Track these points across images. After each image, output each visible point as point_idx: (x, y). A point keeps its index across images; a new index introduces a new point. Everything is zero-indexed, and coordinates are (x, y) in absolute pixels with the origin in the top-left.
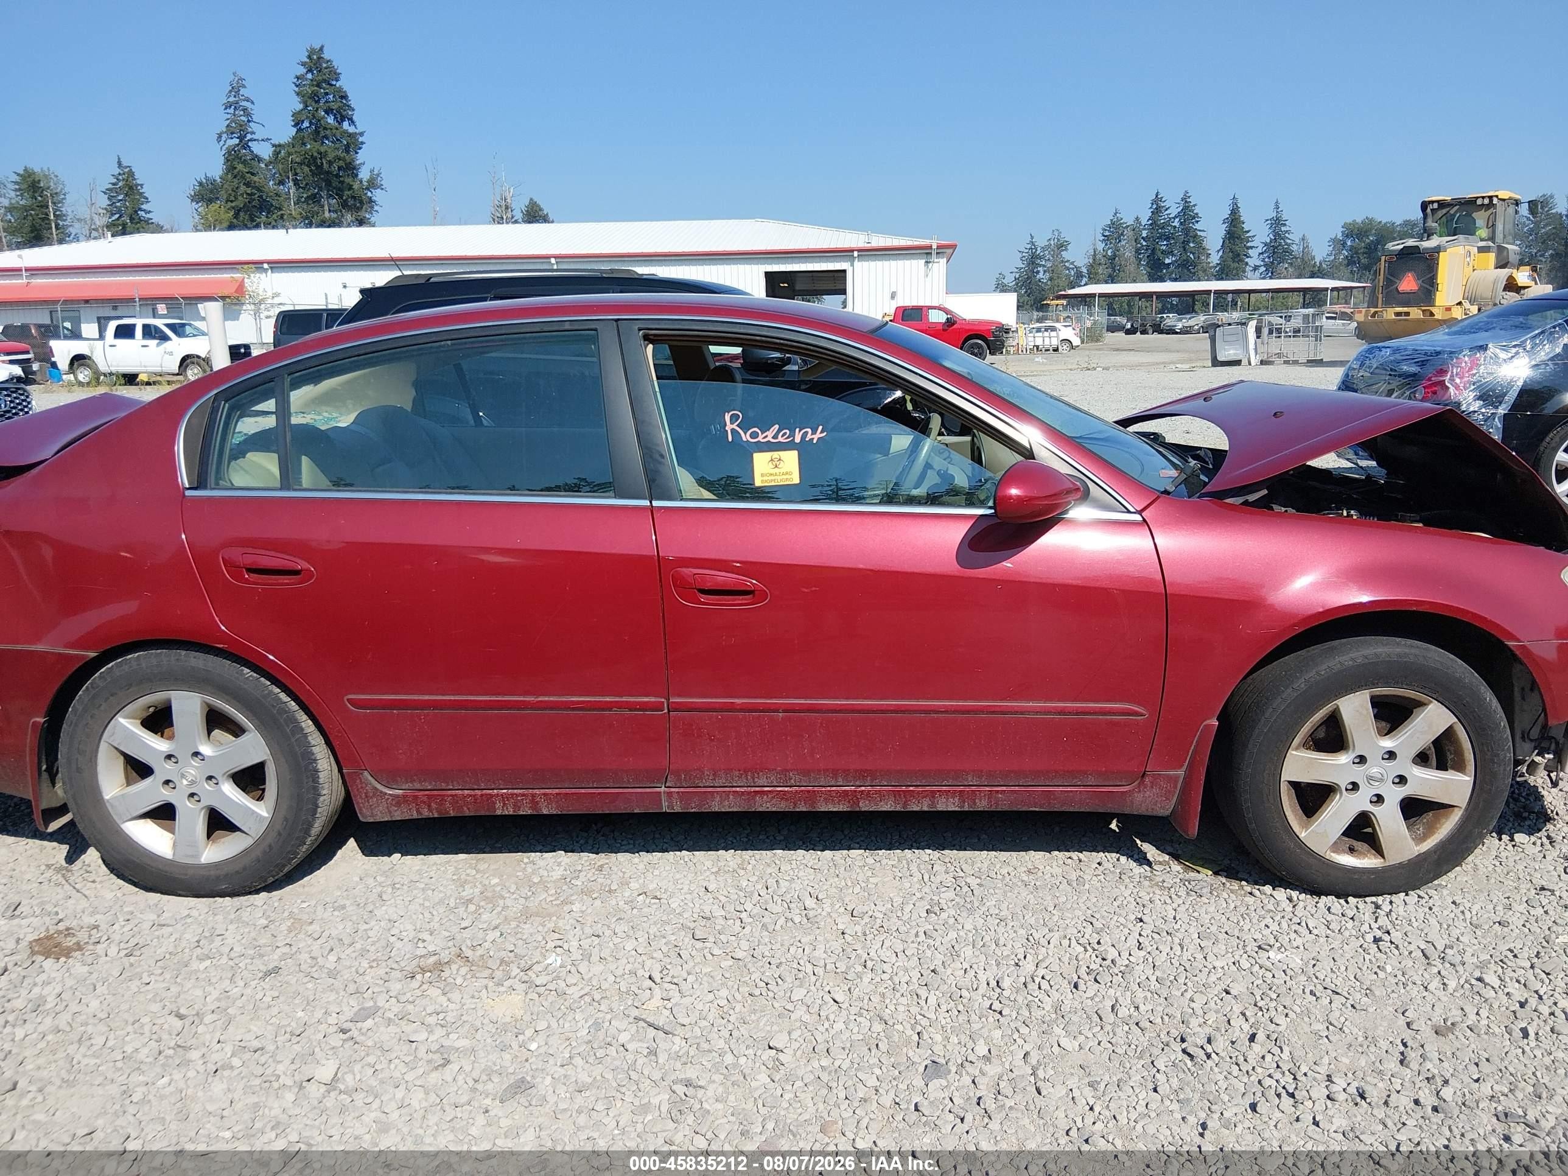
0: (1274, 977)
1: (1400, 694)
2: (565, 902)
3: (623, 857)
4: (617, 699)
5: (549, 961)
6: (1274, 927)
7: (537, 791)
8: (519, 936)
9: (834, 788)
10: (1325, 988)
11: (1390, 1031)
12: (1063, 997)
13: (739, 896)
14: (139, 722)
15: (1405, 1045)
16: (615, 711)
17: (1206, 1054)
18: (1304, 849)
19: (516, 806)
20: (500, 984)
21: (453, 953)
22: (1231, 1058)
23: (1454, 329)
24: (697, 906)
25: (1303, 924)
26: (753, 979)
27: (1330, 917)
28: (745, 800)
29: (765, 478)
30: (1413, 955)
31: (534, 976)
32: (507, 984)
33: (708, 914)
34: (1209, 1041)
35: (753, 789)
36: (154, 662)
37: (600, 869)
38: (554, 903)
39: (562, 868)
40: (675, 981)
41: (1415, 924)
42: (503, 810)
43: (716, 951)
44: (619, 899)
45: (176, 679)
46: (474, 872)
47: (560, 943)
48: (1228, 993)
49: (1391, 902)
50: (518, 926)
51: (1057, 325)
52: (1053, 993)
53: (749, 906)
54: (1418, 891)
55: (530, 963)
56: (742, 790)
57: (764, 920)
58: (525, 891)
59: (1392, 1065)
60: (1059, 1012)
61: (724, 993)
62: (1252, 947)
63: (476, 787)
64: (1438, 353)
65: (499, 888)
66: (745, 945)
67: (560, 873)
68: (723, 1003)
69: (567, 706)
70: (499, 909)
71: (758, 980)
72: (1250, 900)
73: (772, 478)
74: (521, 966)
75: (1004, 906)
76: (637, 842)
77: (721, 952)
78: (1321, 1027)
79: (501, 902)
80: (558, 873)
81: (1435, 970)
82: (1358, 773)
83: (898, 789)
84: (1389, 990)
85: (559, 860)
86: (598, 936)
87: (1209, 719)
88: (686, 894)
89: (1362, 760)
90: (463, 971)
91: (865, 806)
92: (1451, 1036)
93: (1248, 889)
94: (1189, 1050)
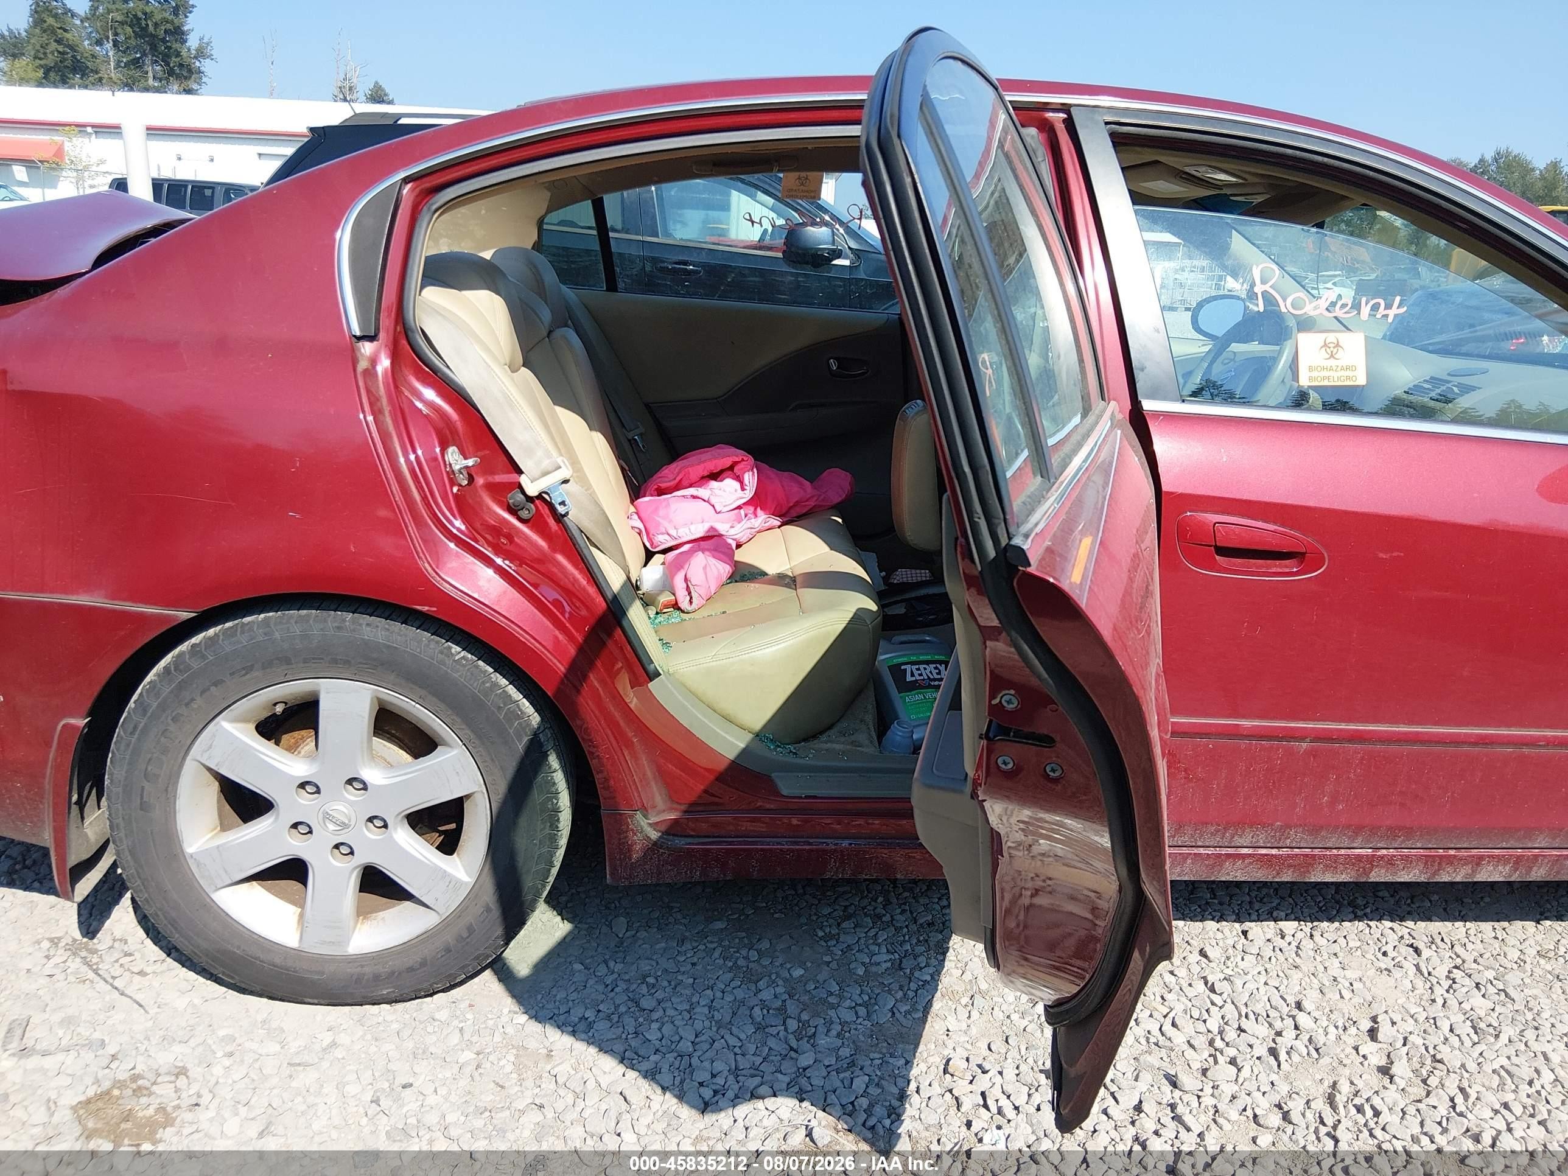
9: (1343, 852)
14: (252, 727)
28: (1207, 866)
29: (1315, 374)
35: (1224, 851)
36: (297, 630)
45: (335, 661)
56: (1210, 851)
73: (1326, 373)
83: (1433, 853)
91: (1378, 876)
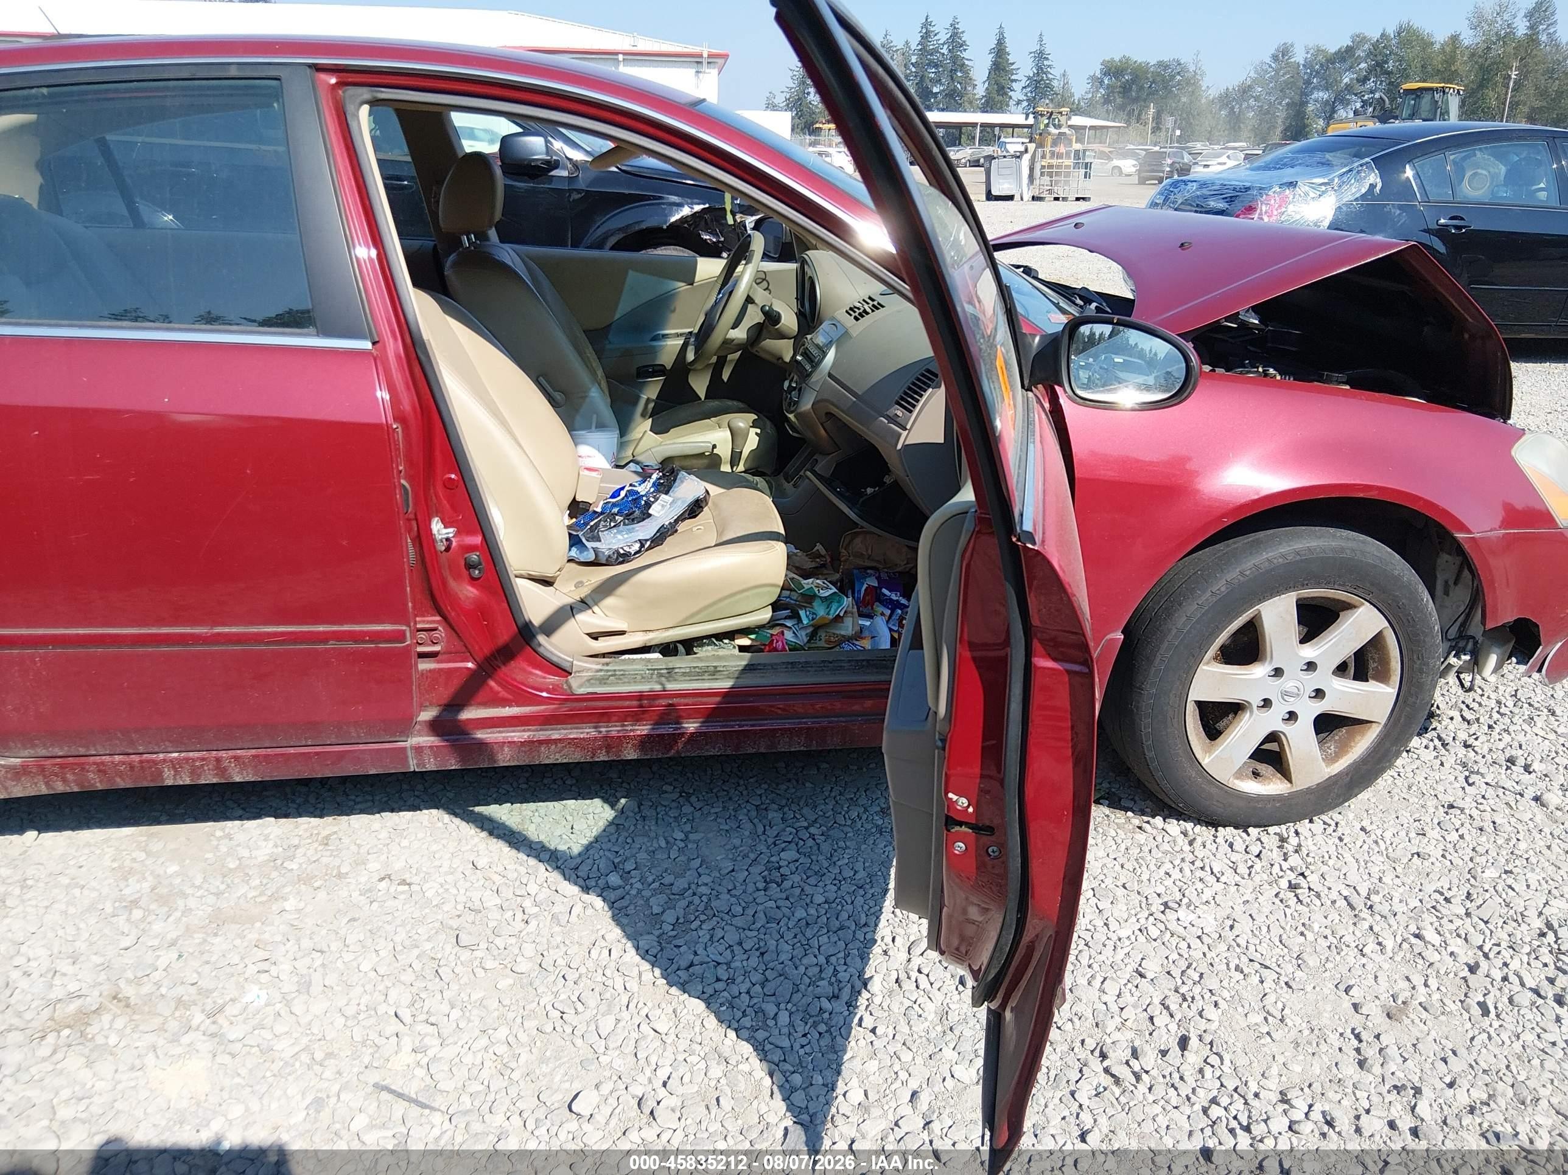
0: (1189, 947)
1: (1330, 596)
2: (274, 898)
3: (359, 821)
4: (335, 628)
5: (248, 998)
6: (1176, 874)
7: (223, 754)
8: (206, 957)
10: (1251, 960)
11: (1337, 1017)
12: (948, 1000)
13: (519, 874)
15: (1358, 1037)
16: (331, 645)
17: (1134, 1073)
18: (1206, 778)
19: (193, 772)
20: (175, 1040)
21: (105, 993)
22: (1164, 1077)
23: (1256, 164)
24: (462, 891)
25: (1207, 868)
26: (542, 1004)
27: (1235, 857)
30: (1337, 905)
31: (226, 1024)
32: (186, 1039)
33: (477, 905)
34: (1135, 1054)
37: (326, 841)
38: (258, 900)
39: (271, 844)
40: (432, 1020)
41: (1331, 862)
42: (175, 779)
43: (489, 964)
44: (352, 887)
46: (143, 855)
47: (265, 966)
48: (1142, 976)
49: (1297, 833)
50: (205, 941)
51: (830, 150)
52: (934, 993)
53: (533, 888)
54: (1323, 817)
55: (221, 1002)
57: (556, 909)
58: (217, 884)
59: (1350, 1070)
60: (945, 1022)
61: (503, 1033)
62: (1157, 906)
63: (131, 751)
64: (1248, 189)
65: (178, 881)
66: (529, 950)
67: (268, 851)
68: (501, 1049)
69: (258, 638)
70: (178, 914)
71: (549, 1007)
72: (1141, 837)
74: (208, 1008)
75: (859, 866)
76: (377, 798)
77: (496, 964)
78: (1257, 1018)
79: (181, 903)
80: (264, 851)
81: (1366, 925)
82: (1272, 689)
84: (1323, 958)
85: (266, 832)
86: (322, 952)
87: (1113, 631)
88: (446, 873)
89: (1278, 672)
90: (119, 1023)
92: (1407, 1021)
93: (1136, 821)
94: (1114, 1071)
